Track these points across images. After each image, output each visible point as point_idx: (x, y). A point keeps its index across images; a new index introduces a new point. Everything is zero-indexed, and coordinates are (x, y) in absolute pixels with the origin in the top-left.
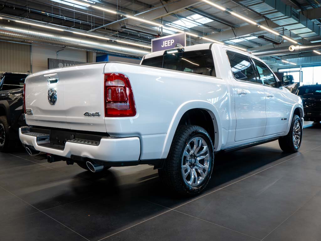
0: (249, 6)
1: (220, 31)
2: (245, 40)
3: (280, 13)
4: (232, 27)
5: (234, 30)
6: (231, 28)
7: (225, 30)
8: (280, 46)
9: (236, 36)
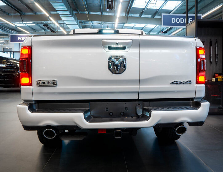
0: (51, 2)
1: (8, 14)
2: (26, 25)
3: (68, 12)
4: (21, 14)
5: (22, 17)
6: (19, 14)
7: (12, 15)
8: (55, 34)
9: (23, 21)
